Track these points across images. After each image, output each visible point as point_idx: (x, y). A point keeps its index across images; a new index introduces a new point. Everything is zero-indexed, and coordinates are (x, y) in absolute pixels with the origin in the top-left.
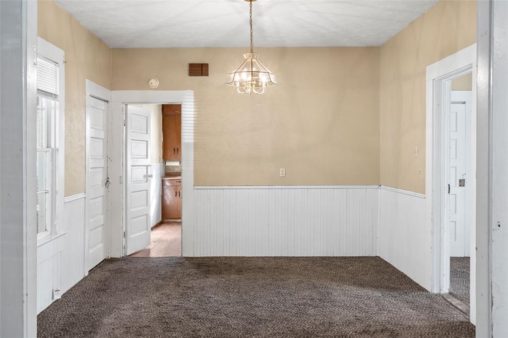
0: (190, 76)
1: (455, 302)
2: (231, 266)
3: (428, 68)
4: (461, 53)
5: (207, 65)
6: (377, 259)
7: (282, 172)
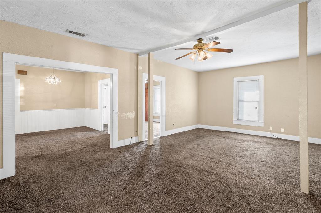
0: (18, 74)
1: (105, 131)
2: (38, 134)
3: (99, 81)
4: (106, 80)
5: (26, 71)
6: (84, 127)
7: (55, 105)
